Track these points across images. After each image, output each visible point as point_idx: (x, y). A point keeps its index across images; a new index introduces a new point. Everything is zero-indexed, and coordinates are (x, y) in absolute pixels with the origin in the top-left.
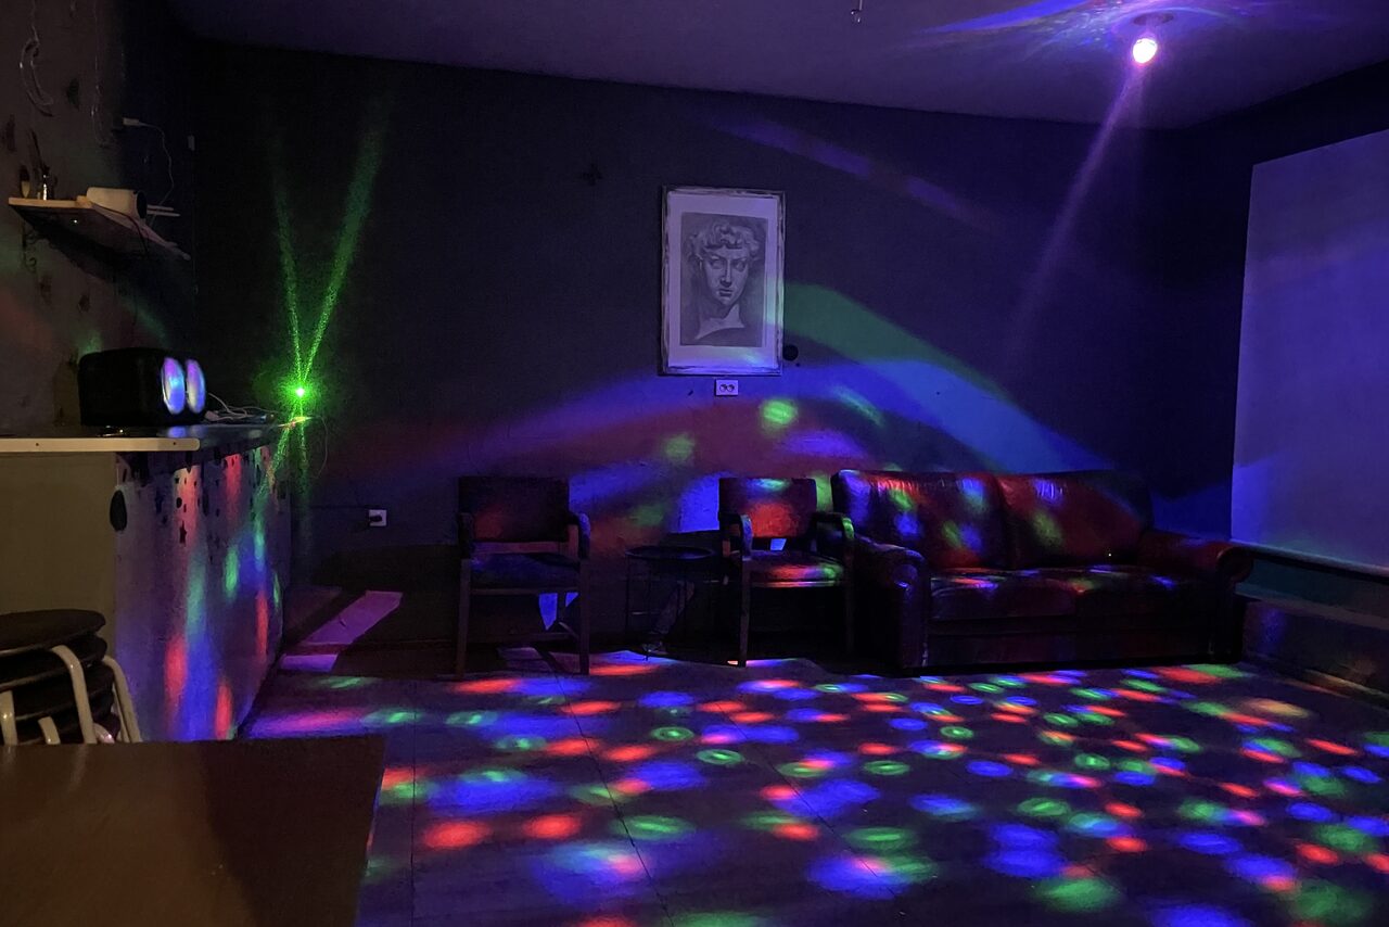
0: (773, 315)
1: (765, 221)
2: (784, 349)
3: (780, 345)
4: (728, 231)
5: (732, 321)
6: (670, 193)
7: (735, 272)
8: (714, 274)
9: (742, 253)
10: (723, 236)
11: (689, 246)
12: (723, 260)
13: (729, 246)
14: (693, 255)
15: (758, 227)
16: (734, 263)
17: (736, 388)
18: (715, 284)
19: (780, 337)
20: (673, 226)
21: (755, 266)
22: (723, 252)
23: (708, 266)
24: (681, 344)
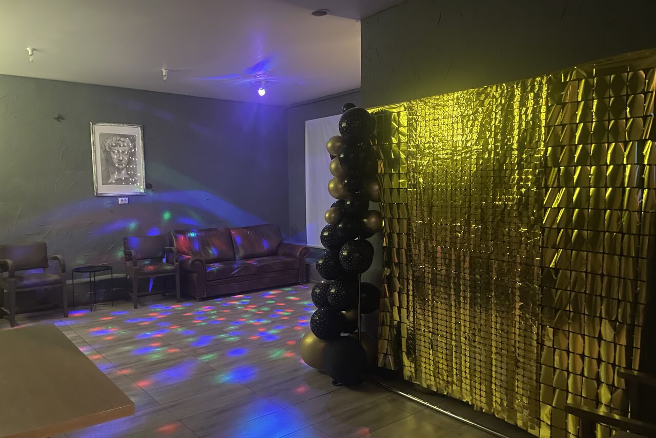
1: (135, 136)
2: (147, 185)
3: (145, 183)
4: (120, 140)
5: (124, 175)
6: (94, 125)
7: (124, 156)
8: (115, 157)
9: (126, 148)
11: (103, 146)
12: (118, 151)
13: (121, 146)
14: (106, 149)
15: (132, 139)
16: (123, 152)
18: (115, 161)
19: (144, 180)
20: (96, 139)
21: (132, 153)
22: (118, 148)
23: (112, 154)
24: (103, 184)
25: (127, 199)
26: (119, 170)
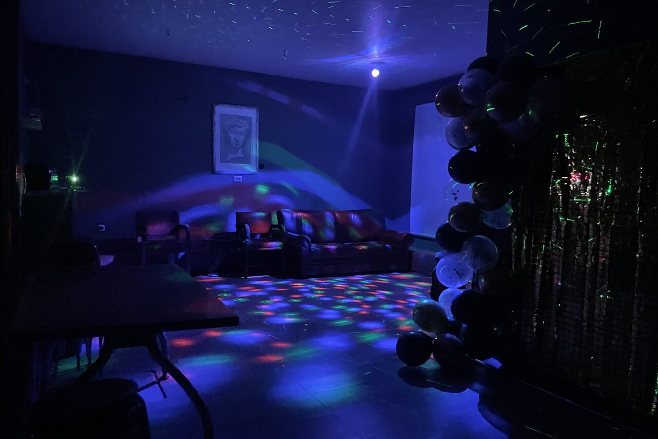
0: (255, 152)
1: (251, 118)
2: (259, 165)
3: (258, 164)
4: (238, 121)
5: (240, 154)
6: (216, 106)
7: (241, 136)
8: (233, 136)
9: (243, 129)
10: (236, 123)
11: (223, 126)
12: (236, 132)
13: (239, 127)
14: (225, 129)
15: (249, 120)
16: (240, 133)
17: (241, 179)
18: (233, 141)
19: (258, 160)
20: (217, 119)
21: (248, 134)
22: (236, 128)
23: (230, 134)
24: (221, 162)
25: (241, 177)
26: (237, 150)
